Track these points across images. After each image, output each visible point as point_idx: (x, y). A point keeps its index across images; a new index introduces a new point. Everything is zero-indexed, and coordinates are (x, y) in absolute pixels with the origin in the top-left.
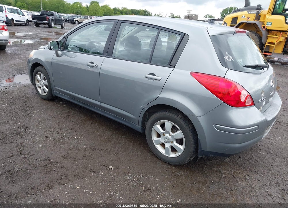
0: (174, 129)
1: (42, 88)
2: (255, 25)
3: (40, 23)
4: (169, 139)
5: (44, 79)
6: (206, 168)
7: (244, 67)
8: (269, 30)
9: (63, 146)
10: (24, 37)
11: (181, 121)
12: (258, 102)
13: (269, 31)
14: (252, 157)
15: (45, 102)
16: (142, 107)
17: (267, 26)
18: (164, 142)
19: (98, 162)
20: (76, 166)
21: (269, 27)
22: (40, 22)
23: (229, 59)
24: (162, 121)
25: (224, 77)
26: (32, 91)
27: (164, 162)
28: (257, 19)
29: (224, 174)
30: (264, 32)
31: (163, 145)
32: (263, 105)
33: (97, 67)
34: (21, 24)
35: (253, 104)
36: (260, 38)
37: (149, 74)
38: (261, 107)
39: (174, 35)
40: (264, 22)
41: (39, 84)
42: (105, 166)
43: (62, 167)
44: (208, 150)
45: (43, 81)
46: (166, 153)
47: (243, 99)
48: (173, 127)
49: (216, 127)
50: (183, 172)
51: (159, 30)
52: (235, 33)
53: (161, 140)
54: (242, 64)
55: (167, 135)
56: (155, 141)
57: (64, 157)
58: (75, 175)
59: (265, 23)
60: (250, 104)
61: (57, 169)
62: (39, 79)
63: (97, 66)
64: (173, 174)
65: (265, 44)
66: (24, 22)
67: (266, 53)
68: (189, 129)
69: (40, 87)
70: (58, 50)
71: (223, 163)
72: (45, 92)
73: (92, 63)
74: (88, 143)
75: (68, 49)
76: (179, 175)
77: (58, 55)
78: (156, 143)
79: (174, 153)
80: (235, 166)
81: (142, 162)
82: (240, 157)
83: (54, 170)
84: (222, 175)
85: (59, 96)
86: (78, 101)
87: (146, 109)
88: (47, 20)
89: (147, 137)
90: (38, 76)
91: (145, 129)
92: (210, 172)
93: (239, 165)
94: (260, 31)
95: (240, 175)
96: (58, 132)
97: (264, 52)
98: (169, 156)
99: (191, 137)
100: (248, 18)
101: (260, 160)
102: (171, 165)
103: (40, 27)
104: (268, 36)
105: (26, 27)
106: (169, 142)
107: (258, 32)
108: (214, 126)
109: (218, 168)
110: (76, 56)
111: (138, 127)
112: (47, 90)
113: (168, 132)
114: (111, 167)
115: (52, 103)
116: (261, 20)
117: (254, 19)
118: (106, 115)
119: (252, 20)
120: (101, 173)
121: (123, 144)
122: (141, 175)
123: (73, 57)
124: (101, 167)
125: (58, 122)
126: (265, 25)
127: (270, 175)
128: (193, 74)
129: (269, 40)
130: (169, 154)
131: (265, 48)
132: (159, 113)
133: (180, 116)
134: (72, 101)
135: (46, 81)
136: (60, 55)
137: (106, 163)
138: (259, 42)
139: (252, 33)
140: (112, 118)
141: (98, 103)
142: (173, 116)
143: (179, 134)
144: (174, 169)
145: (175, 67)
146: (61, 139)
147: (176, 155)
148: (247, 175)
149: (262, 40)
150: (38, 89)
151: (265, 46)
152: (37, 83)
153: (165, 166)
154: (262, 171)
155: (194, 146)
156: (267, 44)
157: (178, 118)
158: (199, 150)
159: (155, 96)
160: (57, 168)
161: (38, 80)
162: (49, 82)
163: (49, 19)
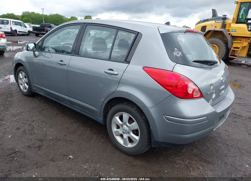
0: (130, 121)
1: (23, 85)
2: (221, 32)
3: (40, 34)
4: (126, 130)
5: (25, 77)
6: (162, 158)
7: (193, 62)
8: (234, 36)
9: (30, 137)
10: (23, 45)
11: (136, 113)
12: (207, 95)
13: (234, 38)
14: (209, 148)
15: (25, 97)
16: (103, 100)
17: (231, 33)
18: (122, 133)
19: (60, 152)
20: (37, 156)
21: (234, 34)
22: (39, 32)
23: (178, 54)
24: (120, 113)
25: (172, 71)
26: (16, 89)
27: (123, 152)
28: (224, 28)
29: (179, 164)
30: (229, 38)
31: (122, 136)
32: (213, 97)
33: (65, 65)
34: (24, 35)
35: (202, 96)
36: (226, 43)
37: (108, 70)
38: (211, 100)
39: (130, 34)
40: (229, 30)
41: (21, 81)
42: (66, 156)
43: (24, 157)
44: (160, 140)
45: (24, 79)
46: (124, 143)
47: (190, 91)
48: (130, 118)
49: (166, 117)
50: (138, 162)
51: (118, 30)
52: (186, 32)
53: (120, 131)
54: (191, 59)
55: (125, 126)
56: (115, 132)
57: (29, 147)
58: (34, 164)
59: (231, 31)
60: (199, 96)
61: (19, 159)
62: (22, 77)
63: (65, 63)
64: (129, 163)
65: (231, 49)
66: (26, 32)
67: (231, 56)
68: (143, 121)
69: (22, 85)
70: (36, 51)
71: (179, 154)
72: (26, 89)
73: (62, 61)
74: (55, 134)
75: (45, 50)
76: (135, 165)
77: (35, 56)
78: (115, 134)
79: (131, 143)
80: (190, 156)
81: (101, 152)
82: (196, 148)
83: (16, 159)
84: (176, 165)
85: (37, 92)
86: (52, 97)
87: (106, 102)
88: (45, 31)
89: (107, 128)
90: (20, 74)
91: (106, 121)
92: (165, 162)
93: (194, 156)
94: (226, 37)
95: (194, 165)
96: (29, 124)
97: (230, 56)
98: (127, 147)
99: (144, 128)
100: (216, 27)
101: (215, 151)
102: (129, 155)
103: (39, 36)
104: (233, 41)
105: (27, 37)
106: (126, 133)
107: (224, 39)
108: (164, 117)
109: (173, 158)
110: (52, 56)
111: (100, 119)
112: (27, 87)
113: (125, 124)
114: (71, 157)
115: (31, 99)
116: (227, 28)
117: (221, 27)
118: (74, 109)
119: (218, 29)
120: (61, 162)
121: (87, 136)
122: (98, 164)
123: (50, 57)
124: (62, 156)
125: (32, 115)
126: (230, 33)
127: (223, 165)
128: (145, 69)
129: (235, 45)
130: (127, 145)
131: (231, 52)
132: (117, 106)
133: (135, 108)
134: (47, 96)
135: (27, 78)
136: (37, 56)
137: (67, 153)
138: (225, 47)
139: (219, 39)
140: (79, 111)
141: (67, 98)
142: (129, 108)
143: (135, 125)
144: (131, 159)
145: (130, 62)
146: (30, 131)
147: (132, 145)
148: (201, 165)
149: (228, 45)
150: (21, 86)
151: (231, 50)
152: (20, 81)
153: (123, 156)
154: (216, 161)
155: (148, 137)
156: (232, 49)
157: (133, 110)
158: (152, 141)
159: (113, 89)
160: (19, 157)
161: (20, 79)
162: (29, 80)
163: (47, 30)
